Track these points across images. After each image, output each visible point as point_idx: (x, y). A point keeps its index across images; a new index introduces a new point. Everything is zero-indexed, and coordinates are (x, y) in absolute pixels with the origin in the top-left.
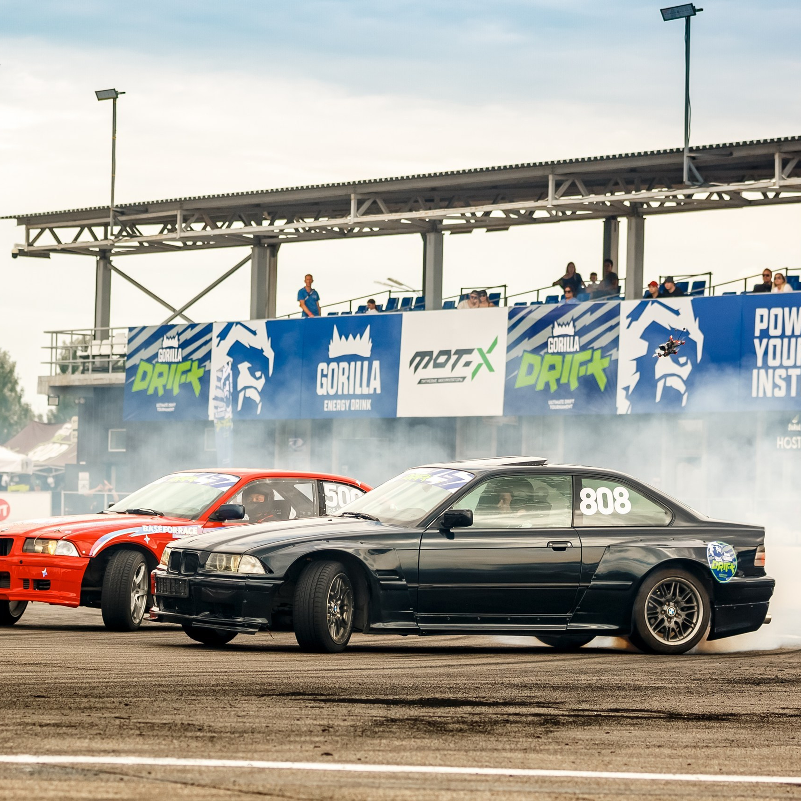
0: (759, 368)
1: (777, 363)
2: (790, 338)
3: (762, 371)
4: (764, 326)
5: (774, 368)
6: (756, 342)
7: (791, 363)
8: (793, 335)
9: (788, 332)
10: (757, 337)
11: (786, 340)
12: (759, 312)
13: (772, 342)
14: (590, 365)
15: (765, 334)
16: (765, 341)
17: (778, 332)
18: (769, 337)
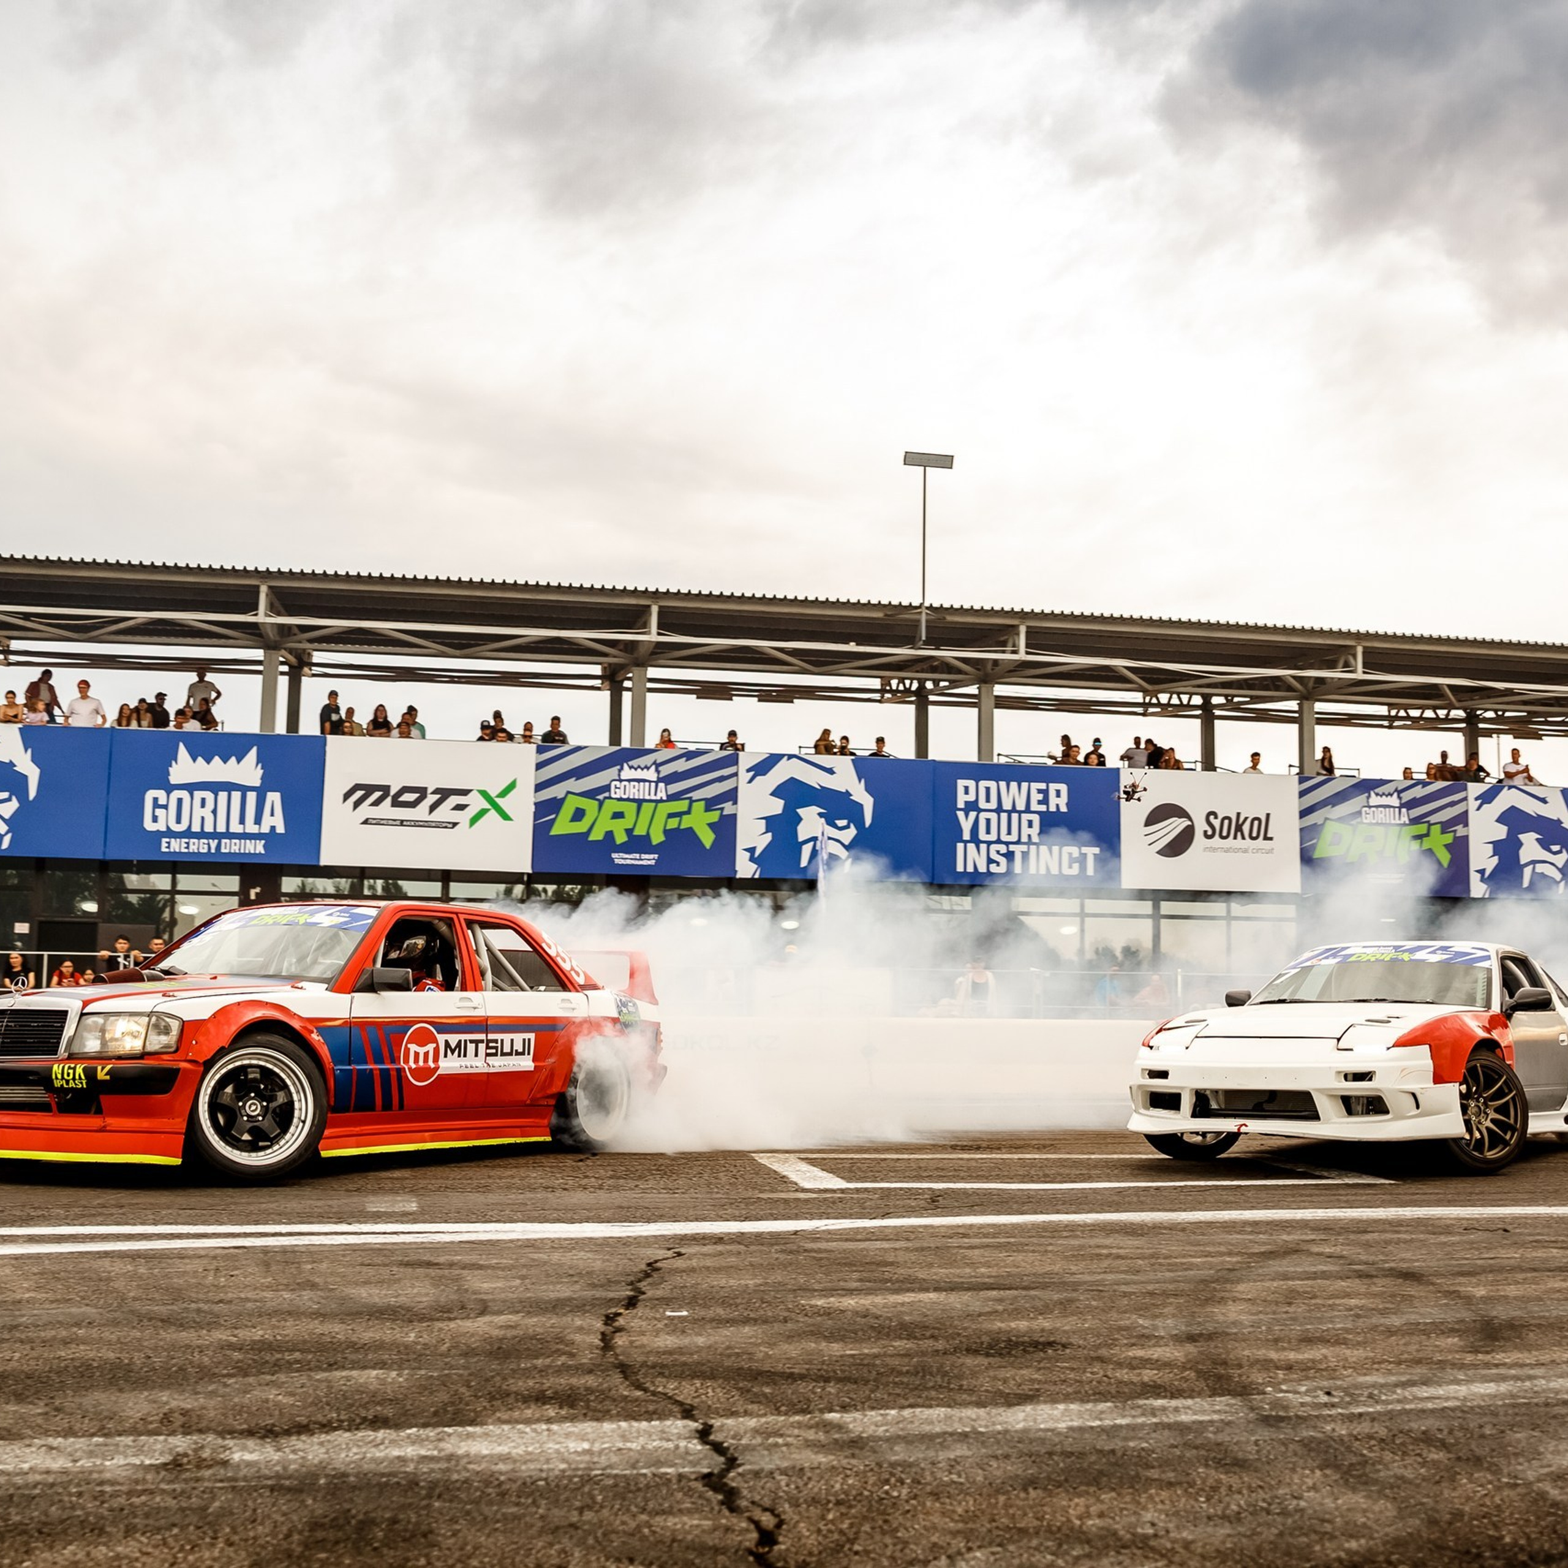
0: (966, 842)
1: (993, 837)
2: (1009, 813)
3: (971, 847)
4: (971, 797)
5: (989, 843)
6: (961, 815)
7: (1014, 838)
8: (1014, 810)
9: (1007, 806)
10: (960, 810)
11: (1004, 816)
12: (961, 783)
13: (983, 816)
14: (685, 817)
15: (972, 806)
16: (973, 815)
17: (993, 805)
18: (980, 810)
